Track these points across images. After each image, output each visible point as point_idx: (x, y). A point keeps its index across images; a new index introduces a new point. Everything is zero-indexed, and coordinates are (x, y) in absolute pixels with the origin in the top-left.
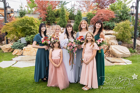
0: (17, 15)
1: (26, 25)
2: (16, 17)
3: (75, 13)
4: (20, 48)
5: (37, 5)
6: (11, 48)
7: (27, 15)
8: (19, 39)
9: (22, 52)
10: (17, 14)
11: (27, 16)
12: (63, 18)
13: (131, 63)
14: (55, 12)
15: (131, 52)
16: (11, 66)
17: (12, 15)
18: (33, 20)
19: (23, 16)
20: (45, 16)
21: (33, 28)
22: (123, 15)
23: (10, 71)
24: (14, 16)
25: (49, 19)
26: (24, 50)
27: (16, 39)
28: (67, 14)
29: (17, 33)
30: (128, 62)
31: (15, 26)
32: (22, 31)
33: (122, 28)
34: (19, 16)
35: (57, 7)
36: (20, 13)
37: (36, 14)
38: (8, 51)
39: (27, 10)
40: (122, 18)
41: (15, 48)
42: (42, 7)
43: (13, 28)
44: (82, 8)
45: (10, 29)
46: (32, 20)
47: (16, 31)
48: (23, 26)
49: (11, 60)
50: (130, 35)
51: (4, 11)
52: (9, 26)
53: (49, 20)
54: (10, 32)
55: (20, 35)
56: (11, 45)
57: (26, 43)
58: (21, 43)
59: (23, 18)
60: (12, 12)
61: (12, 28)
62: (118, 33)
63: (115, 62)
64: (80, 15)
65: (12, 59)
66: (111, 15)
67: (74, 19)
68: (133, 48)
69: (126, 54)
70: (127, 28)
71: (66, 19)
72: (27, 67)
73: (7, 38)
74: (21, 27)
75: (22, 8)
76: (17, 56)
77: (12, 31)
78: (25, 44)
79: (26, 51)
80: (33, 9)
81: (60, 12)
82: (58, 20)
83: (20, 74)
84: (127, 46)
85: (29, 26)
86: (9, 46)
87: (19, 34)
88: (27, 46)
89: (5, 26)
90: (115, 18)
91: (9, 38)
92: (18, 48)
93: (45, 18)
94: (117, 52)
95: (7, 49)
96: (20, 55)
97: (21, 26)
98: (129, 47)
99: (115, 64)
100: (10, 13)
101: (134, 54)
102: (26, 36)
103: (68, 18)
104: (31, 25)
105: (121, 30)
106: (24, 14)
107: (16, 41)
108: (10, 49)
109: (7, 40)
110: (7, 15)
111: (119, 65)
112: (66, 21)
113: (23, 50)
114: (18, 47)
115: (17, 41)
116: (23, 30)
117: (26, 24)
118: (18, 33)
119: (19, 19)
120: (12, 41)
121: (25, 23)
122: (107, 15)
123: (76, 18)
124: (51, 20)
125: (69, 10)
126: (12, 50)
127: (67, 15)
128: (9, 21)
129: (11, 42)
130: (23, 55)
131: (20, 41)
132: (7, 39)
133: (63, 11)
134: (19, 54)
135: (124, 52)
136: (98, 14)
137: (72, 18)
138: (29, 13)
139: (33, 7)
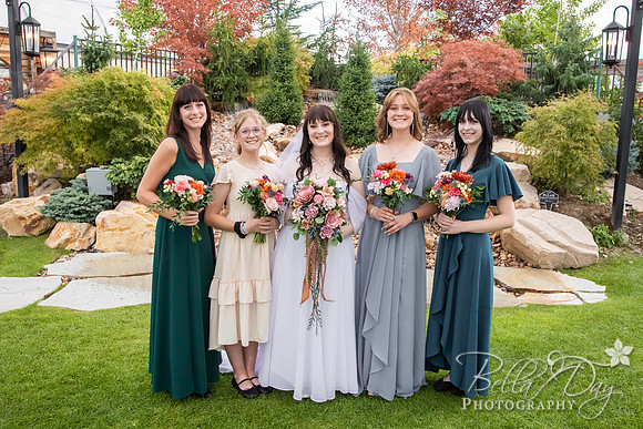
0: (73, 61)
1: (112, 111)
2: (64, 72)
3: (341, 57)
4: (84, 215)
5: (164, 17)
6: (42, 218)
7: (119, 61)
8: (81, 176)
9: (92, 234)
10: (72, 56)
11: (119, 69)
12: (282, 80)
13: (603, 297)
14: (246, 52)
15: (601, 242)
16: (35, 305)
17: (47, 60)
18: (145, 88)
19: (97, 67)
20: (203, 68)
21: (145, 125)
22: (562, 68)
23: (31, 326)
24: (59, 64)
25: (220, 81)
26: (103, 226)
27: (65, 174)
28: (303, 59)
29: (69, 144)
30: (589, 292)
31: (61, 114)
32: (95, 139)
33: (558, 127)
34: (80, 65)
35: (255, 26)
36: (86, 52)
37: (161, 58)
38: (28, 228)
39: (115, 39)
40: (558, 81)
41: (58, 216)
42: (187, 26)
43: (52, 122)
44: (373, 34)
45: (37, 127)
46: (139, 86)
47: (64, 134)
48: (99, 115)
49: (41, 272)
50: (595, 160)
51: (7, 40)
52: (34, 114)
53: (221, 86)
54: (35, 139)
55: (82, 158)
56: (42, 204)
57: (110, 193)
58: (86, 191)
59: (100, 75)
60: (47, 45)
61: (45, 122)
62: (539, 151)
63: (529, 290)
64: (364, 66)
65: (45, 267)
66: (505, 68)
67: (334, 86)
68: (610, 225)
69: (576, 253)
70: (585, 130)
71: (299, 82)
72: (113, 310)
73: (21, 167)
74: (88, 119)
75: (92, 28)
76: (67, 252)
77: (44, 138)
78: (108, 197)
79: (113, 230)
80: (147, 36)
81: (271, 51)
82: (261, 88)
83: (78, 341)
84: (583, 215)
85: (128, 116)
86: (33, 205)
87: (81, 150)
88: (113, 208)
89: (14, 111)
90: (525, 81)
91: (30, 171)
92: (72, 215)
93: (201, 77)
94: (537, 244)
95: (22, 218)
96: (82, 251)
97: (90, 111)
98: (590, 220)
99: (526, 298)
100: (37, 50)
101: (616, 252)
102: (109, 163)
103: (307, 81)
104: (136, 110)
105: (552, 136)
106: (105, 59)
107: (65, 184)
108: (34, 222)
109: (24, 179)
110: (24, 63)
111: (545, 306)
112: (298, 92)
113: (95, 225)
114: (75, 213)
115: (70, 185)
116: (99, 132)
117: (113, 105)
118: (75, 145)
119: (79, 81)
120: (44, 180)
121: (109, 102)
122: (489, 66)
123: (343, 80)
124: (226, 86)
125: (311, 41)
126: (43, 226)
127: (304, 65)
128: (32, 90)
129: (41, 188)
130: (95, 251)
131: (85, 181)
132: (22, 173)
133: (283, 44)
134: (76, 245)
135: (567, 243)
136: (445, 63)
137: (325, 79)
138: (128, 55)
139: (145, 27)
